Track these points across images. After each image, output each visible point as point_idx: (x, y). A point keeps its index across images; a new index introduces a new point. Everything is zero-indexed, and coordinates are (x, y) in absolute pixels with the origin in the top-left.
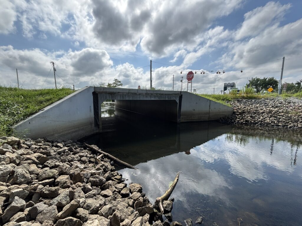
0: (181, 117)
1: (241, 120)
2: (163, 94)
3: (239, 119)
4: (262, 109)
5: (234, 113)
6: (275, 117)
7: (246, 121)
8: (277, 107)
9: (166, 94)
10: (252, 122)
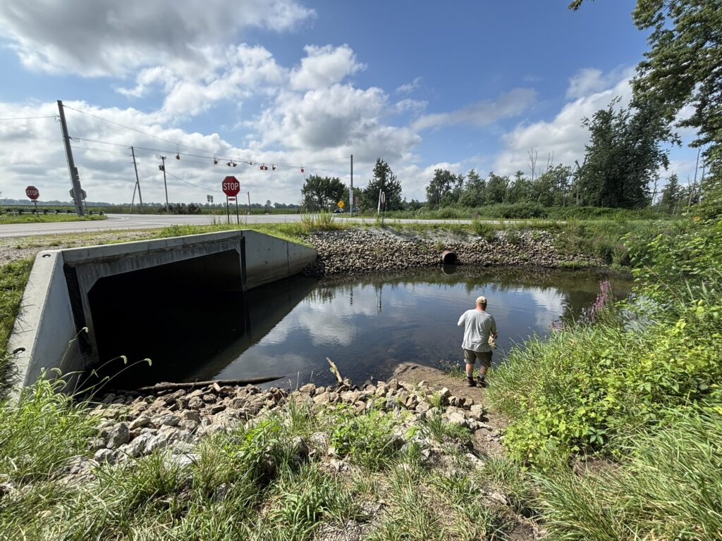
0: (248, 280)
1: (331, 267)
2: (213, 242)
3: (328, 266)
4: (348, 247)
5: (319, 257)
6: (363, 258)
7: (338, 268)
8: (362, 242)
9: (219, 241)
10: (344, 268)
